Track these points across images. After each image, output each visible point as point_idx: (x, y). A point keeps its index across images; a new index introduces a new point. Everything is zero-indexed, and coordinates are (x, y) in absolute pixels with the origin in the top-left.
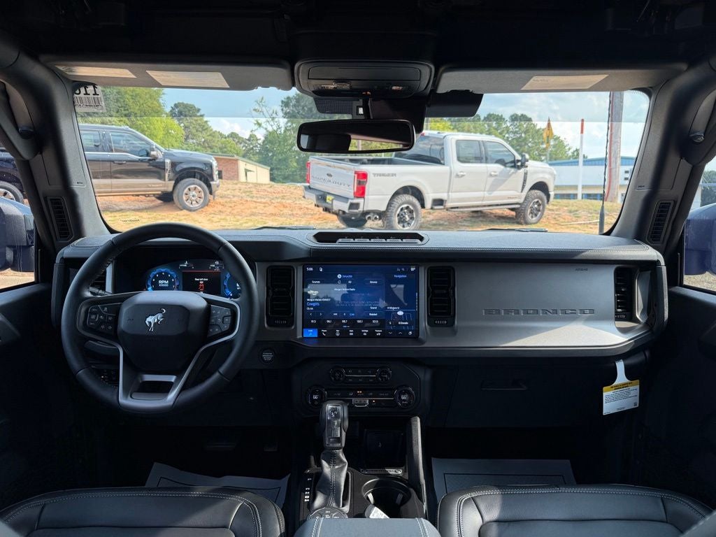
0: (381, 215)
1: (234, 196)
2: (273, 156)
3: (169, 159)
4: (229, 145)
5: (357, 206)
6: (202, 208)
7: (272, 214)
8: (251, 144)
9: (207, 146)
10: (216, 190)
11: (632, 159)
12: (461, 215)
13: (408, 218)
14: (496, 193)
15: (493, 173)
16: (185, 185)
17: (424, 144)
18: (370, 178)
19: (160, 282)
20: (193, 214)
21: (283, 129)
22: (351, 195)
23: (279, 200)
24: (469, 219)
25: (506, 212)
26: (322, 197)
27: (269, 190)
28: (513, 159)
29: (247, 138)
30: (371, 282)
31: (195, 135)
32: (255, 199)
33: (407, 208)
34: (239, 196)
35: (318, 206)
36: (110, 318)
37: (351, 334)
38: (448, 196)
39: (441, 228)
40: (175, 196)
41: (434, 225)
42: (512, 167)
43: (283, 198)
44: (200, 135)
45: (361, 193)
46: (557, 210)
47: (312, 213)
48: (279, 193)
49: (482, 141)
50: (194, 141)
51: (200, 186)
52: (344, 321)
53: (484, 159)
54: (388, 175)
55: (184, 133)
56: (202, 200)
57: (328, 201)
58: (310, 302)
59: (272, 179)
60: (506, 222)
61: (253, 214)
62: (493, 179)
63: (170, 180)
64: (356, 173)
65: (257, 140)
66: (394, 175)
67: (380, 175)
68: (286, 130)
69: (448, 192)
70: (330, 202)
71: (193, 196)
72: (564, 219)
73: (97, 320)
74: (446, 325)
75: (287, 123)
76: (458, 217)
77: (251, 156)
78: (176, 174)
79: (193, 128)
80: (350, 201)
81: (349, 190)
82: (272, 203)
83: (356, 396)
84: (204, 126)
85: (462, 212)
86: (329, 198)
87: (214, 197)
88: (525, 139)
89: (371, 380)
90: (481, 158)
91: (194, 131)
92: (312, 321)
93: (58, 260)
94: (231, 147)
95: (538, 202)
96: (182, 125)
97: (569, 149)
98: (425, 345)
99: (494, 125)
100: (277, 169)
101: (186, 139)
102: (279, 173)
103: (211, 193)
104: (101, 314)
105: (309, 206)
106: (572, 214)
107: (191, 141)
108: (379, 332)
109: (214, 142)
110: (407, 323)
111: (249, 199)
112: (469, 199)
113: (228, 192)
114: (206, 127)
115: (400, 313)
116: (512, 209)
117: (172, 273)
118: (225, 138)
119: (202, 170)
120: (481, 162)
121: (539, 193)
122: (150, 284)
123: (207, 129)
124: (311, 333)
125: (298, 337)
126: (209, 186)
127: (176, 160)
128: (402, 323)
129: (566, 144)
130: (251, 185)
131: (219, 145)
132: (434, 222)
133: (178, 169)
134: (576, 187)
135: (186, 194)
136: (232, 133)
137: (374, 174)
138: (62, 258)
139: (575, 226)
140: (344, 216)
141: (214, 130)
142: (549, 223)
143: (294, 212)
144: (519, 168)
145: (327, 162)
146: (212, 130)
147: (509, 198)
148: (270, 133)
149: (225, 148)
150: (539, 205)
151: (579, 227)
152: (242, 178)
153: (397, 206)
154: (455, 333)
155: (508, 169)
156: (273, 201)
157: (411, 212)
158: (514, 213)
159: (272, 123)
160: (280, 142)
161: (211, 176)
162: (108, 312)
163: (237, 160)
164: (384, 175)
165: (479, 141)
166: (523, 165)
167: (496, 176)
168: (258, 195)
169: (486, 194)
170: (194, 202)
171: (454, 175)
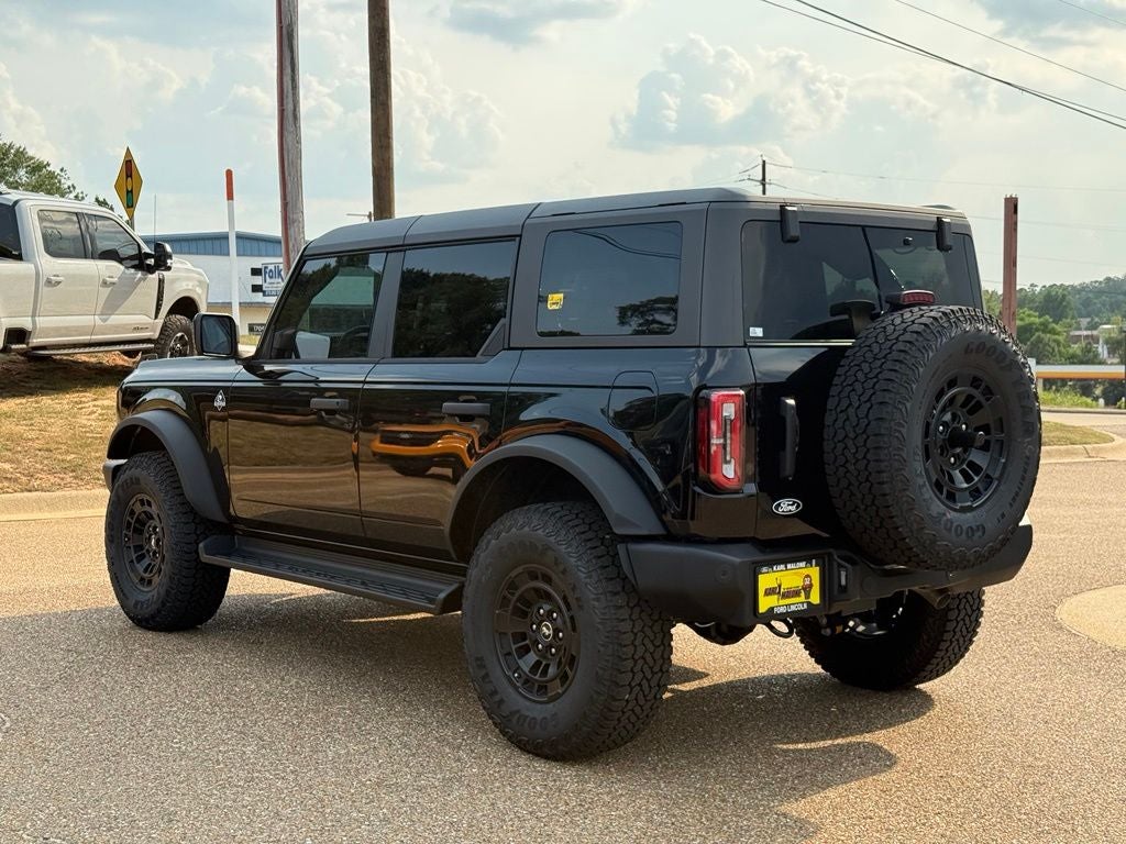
14: (115, 319)
15: (108, 279)
38: (34, 323)
42: (136, 267)
49: (81, 214)
53: (90, 251)
62: (108, 290)
69: (34, 315)
90: (84, 250)
120: (85, 257)
147: (135, 329)
155: (131, 271)
165: (75, 214)
167: (113, 284)
169: (98, 320)
171: (42, 281)
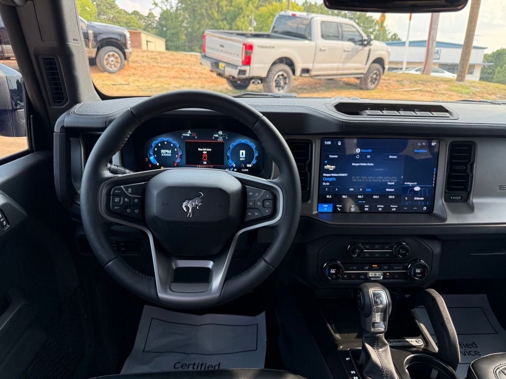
0: (262, 80)
1: (143, 62)
2: (167, 30)
3: (92, 30)
4: (132, 21)
5: (243, 72)
6: (119, 70)
7: (174, 77)
8: (150, 20)
9: (115, 21)
10: (130, 57)
11: (425, 41)
12: (318, 81)
13: (282, 83)
14: (348, 65)
15: (346, 49)
16: (105, 52)
17: (293, 23)
18: (255, 49)
19: (162, 151)
20: (114, 76)
21: (175, 9)
22: (240, 63)
23: (179, 66)
24: (325, 84)
25: (352, 80)
26: (216, 64)
27: (170, 57)
28: (360, 39)
29: (147, 15)
30: (390, 157)
31: (105, 12)
32: (160, 65)
33: (282, 75)
34: (147, 62)
35: (212, 71)
36: (136, 201)
37: (366, 209)
38: (313, 66)
39: (305, 92)
40: (98, 61)
41: (300, 89)
42: (360, 45)
43: (182, 64)
44: (109, 12)
45: (247, 61)
46: (388, 80)
47: (205, 77)
48: (178, 60)
49: (340, 23)
50: (105, 17)
51: (117, 53)
52: (360, 197)
53: (341, 37)
54: (269, 47)
55: (96, 9)
56: (119, 65)
57: (220, 68)
58: (326, 177)
59: (167, 49)
60: (352, 88)
61: (159, 77)
62: (346, 53)
63: (93, 48)
64: (244, 44)
65: (154, 17)
66: (273, 47)
67: (263, 47)
68: (177, 9)
69: (313, 63)
70: (223, 69)
71: (112, 61)
72: (393, 87)
73: (122, 203)
74: (462, 200)
75: (178, 4)
76: (316, 83)
77: (150, 30)
78: (97, 44)
79: (104, 6)
80: (239, 68)
81: (239, 60)
82: (173, 68)
83: (371, 269)
84: (112, 5)
85: (320, 79)
86: (221, 65)
87: (128, 62)
89: (387, 255)
90: (338, 37)
91: (104, 8)
92: (328, 196)
93: (57, 128)
94: (134, 22)
95: (376, 73)
96: (95, 3)
97: (389, 33)
98: (447, 222)
100: (171, 41)
101: (98, 15)
102: (173, 44)
103: (125, 59)
104: (126, 196)
105: (203, 71)
106: (399, 83)
107: (103, 17)
108: (394, 208)
109: (120, 18)
110: (422, 199)
111: (155, 64)
112: (326, 69)
113: (138, 59)
114: (113, 6)
115: (417, 189)
116: (358, 78)
117: (174, 142)
118: (129, 15)
119: (117, 40)
120: (338, 40)
121: (377, 66)
122: (151, 153)
123: (114, 7)
124: (326, 208)
125: (314, 213)
126: (124, 53)
127: (97, 31)
128: (418, 199)
129: (387, 29)
130: (156, 53)
131: (125, 20)
132: (299, 87)
133: (99, 39)
134: (402, 63)
135: (106, 60)
136: (135, 11)
137: (259, 47)
138: (63, 127)
139: (402, 92)
140: (233, 80)
141: (120, 8)
142: (383, 89)
143: (192, 76)
144: (365, 45)
145: (220, 35)
146: (118, 8)
147: (357, 69)
148: (165, 11)
149: (129, 23)
150: (377, 75)
151: (405, 93)
152: (144, 47)
153: (274, 74)
154: (471, 209)
155: (358, 46)
156: (174, 66)
157: (285, 78)
158: (358, 81)
159: (166, 3)
160: (172, 19)
161: (125, 45)
162: (132, 193)
163: (140, 33)
164: (266, 47)
165: (337, 23)
166: (369, 44)
167: (348, 51)
168: (162, 62)
169: (341, 65)
170: (113, 66)
171: (318, 49)
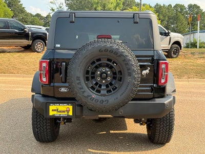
3: (30, 32)
6: (42, 51)
8: (48, 20)
16: (36, 42)
28: (165, 32)
29: (46, 16)
40: (32, 47)
44: (20, 15)
51: (42, 43)
56: (42, 48)
63: (31, 40)
78: (33, 38)
88: (196, 17)
94: (37, 21)
95: (176, 49)
99: (179, 10)
103: (46, 45)
106: (192, 54)
109: (27, 18)
114: (23, 11)
116: (166, 52)
118: (33, 16)
127: (33, 32)
135: (37, 46)
136: (37, 14)
155: (163, 36)
161: (46, 39)
166: (169, 35)
170: (39, 49)
